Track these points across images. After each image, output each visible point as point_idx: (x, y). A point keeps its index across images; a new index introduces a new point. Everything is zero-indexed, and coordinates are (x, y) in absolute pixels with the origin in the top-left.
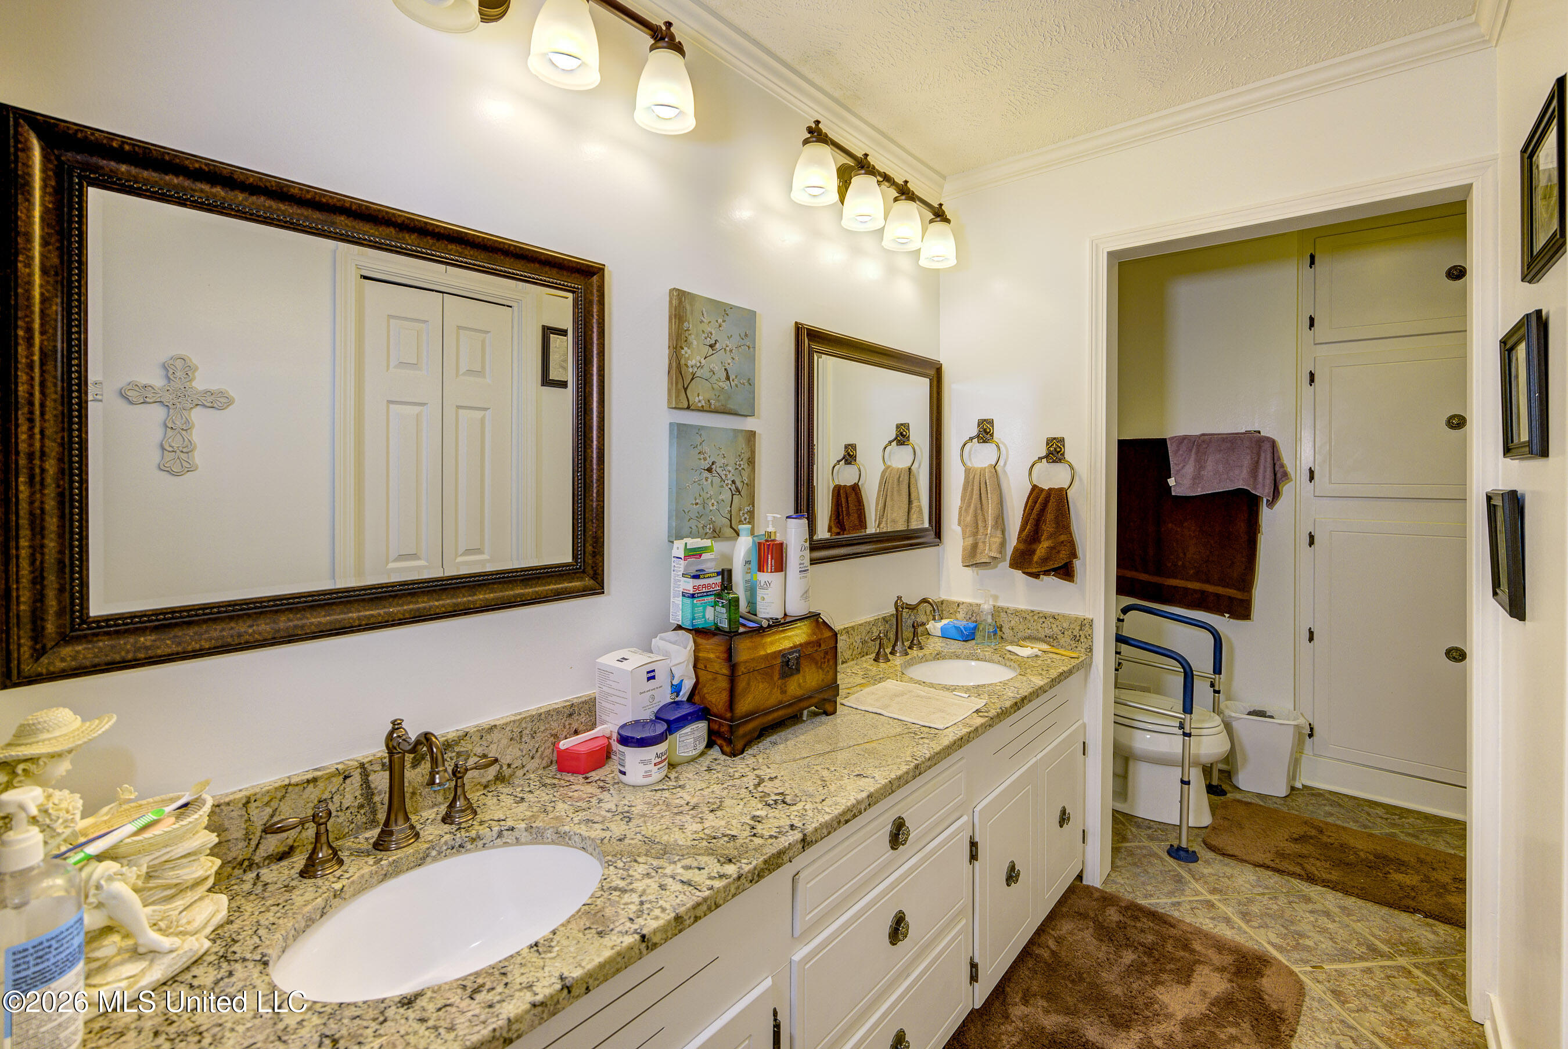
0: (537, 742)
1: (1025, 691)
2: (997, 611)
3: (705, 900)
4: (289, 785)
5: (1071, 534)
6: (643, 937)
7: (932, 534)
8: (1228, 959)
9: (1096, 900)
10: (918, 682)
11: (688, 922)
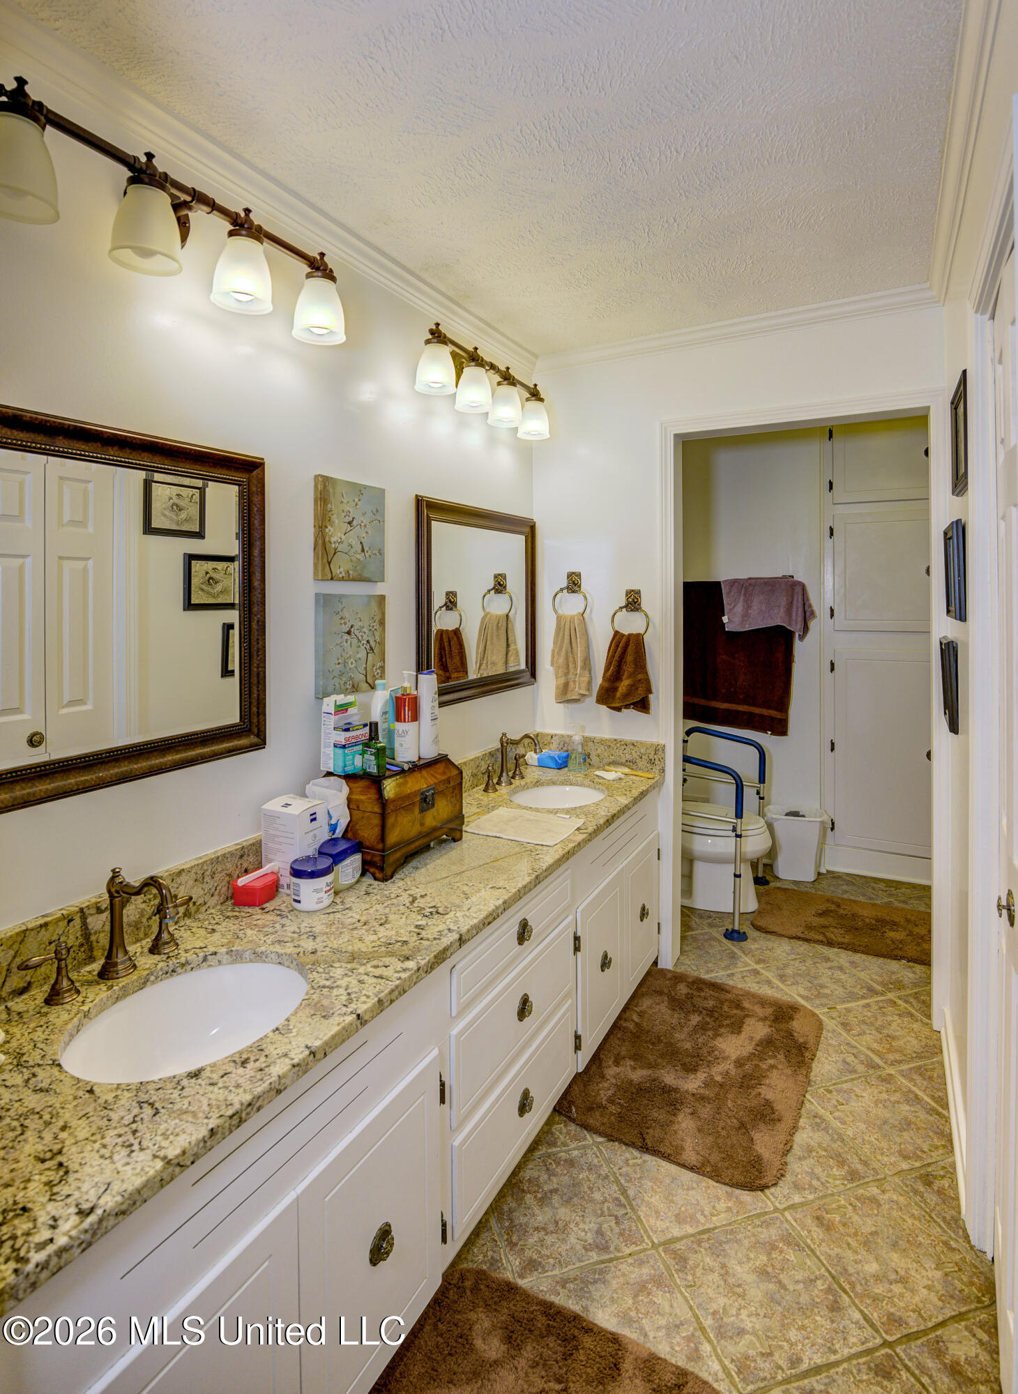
0: (215, 882)
1: (614, 810)
2: (586, 741)
3: (397, 987)
4: (27, 930)
5: (647, 673)
6: (358, 1015)
7: (528, 674)
8: (769, 1011)
9: (669, 979)
10: (525, 808)
11: (386, 1004)
